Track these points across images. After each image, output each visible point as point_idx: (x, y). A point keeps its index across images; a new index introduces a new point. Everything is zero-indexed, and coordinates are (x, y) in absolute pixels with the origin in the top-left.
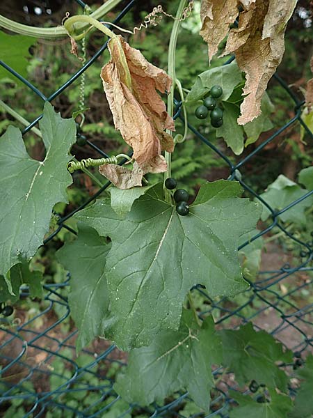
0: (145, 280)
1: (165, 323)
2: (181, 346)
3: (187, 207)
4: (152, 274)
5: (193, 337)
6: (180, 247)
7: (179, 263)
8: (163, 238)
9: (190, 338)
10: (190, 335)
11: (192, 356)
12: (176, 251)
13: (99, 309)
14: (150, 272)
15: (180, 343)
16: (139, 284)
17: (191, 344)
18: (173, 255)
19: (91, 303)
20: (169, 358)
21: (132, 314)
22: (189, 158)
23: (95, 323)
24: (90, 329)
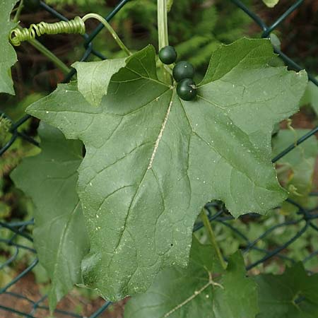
0: (137, 199)
1: (168, 258)
2: (197, 297)
3: (193, 87)
4: (146, 190)
5: (216, 284)
6: (185, 148)
7: (184, 172)
8: (160, 136)
9: (211, 285)
10: (211, 282)
11: (214, 310)
12: (180, 155)
13: (77, 248)
14: (143, 187)
15: (196, 293)
16: (127, 204)
17: (213, 293)
18: (175, 161)
19: (65, 240)
20: (182, 312)
21: (120, 248)
22: (209, 36)
23: (73, 268)
24: (67, 275)
